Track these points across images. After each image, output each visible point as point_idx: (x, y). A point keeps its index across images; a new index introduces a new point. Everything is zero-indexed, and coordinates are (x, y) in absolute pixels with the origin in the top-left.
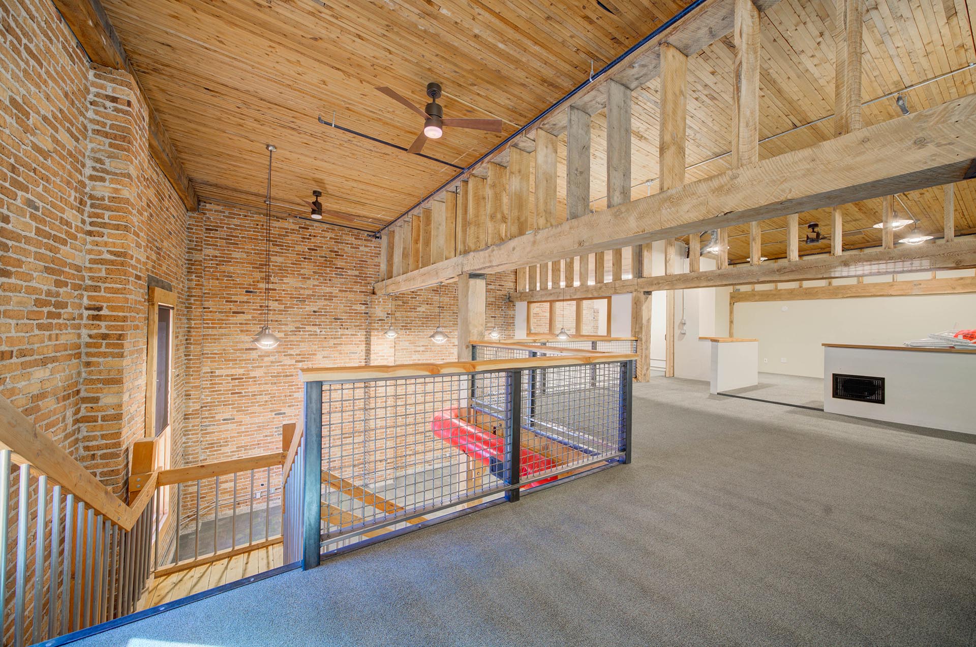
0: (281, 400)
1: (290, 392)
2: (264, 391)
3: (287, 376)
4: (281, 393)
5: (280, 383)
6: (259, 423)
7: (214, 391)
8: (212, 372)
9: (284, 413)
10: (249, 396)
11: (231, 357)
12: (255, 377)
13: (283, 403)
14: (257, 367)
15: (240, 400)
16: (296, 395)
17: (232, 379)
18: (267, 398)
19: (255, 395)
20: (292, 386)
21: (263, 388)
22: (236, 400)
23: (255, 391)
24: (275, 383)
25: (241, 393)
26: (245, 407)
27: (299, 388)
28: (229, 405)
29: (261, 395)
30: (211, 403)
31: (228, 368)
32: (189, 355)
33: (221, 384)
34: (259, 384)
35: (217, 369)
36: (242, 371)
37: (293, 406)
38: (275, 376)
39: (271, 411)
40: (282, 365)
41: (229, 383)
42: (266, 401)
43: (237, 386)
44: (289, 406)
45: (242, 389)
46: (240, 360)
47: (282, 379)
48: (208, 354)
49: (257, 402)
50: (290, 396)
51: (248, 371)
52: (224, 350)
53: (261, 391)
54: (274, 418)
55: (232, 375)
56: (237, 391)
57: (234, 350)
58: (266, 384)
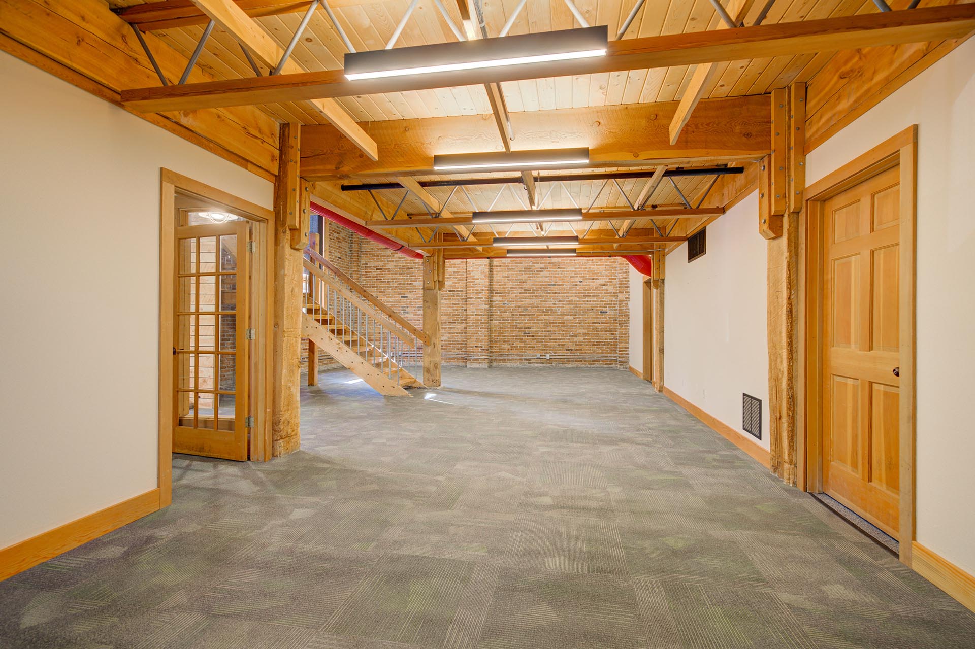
0: (405, 287)
1: (411, 281)
2: (394, 279)
3: (409, 269)
4: (405, 281)
5: (405, 274)
6: (392, 302)
7: (367, 277)
8: (366, 264)
9: (407, 297)
10: (386, 282)
11: (376, 254)
12: (389, 269)
13: (407, 289)
14: (390, 261)
15: (381, 284)
16: (415, 284)
17: (377, 269)
18: (396, 284)
19: (389, 282)
20: (412, 276)
21: (394, 276)
22: (379, 284)
23: (389, 279)
24: (401, 274)
25: (381, 279)
26: (384, 290)
27: (416, 278)
28: (375, 287)
29: (392, 282)
30: (366, 284)
31: (375, 261)
32: (352, 251)
33: (371, 272)
34: (392, 274)
35: (369, 262)
36: (381, 264)
37: (413, 292)
38: (401, 269)
39: (399, 294)
40: (405, 260)
41: (375, 272)
42: (396, 287)
43: (380, 274)
44: (410, 292)
45: (382, 277)
46: (381, 256)
47: (406, 271)
48: (364, 251)
49: (391, 287)
50: (411, 284)
51: (385, 264)
52: (372, 249)
53: (393, 279)
54: (400, 300)
55: (376, 267)
56: (379, 278)
57: (377, 249)
58: (396, 274)
